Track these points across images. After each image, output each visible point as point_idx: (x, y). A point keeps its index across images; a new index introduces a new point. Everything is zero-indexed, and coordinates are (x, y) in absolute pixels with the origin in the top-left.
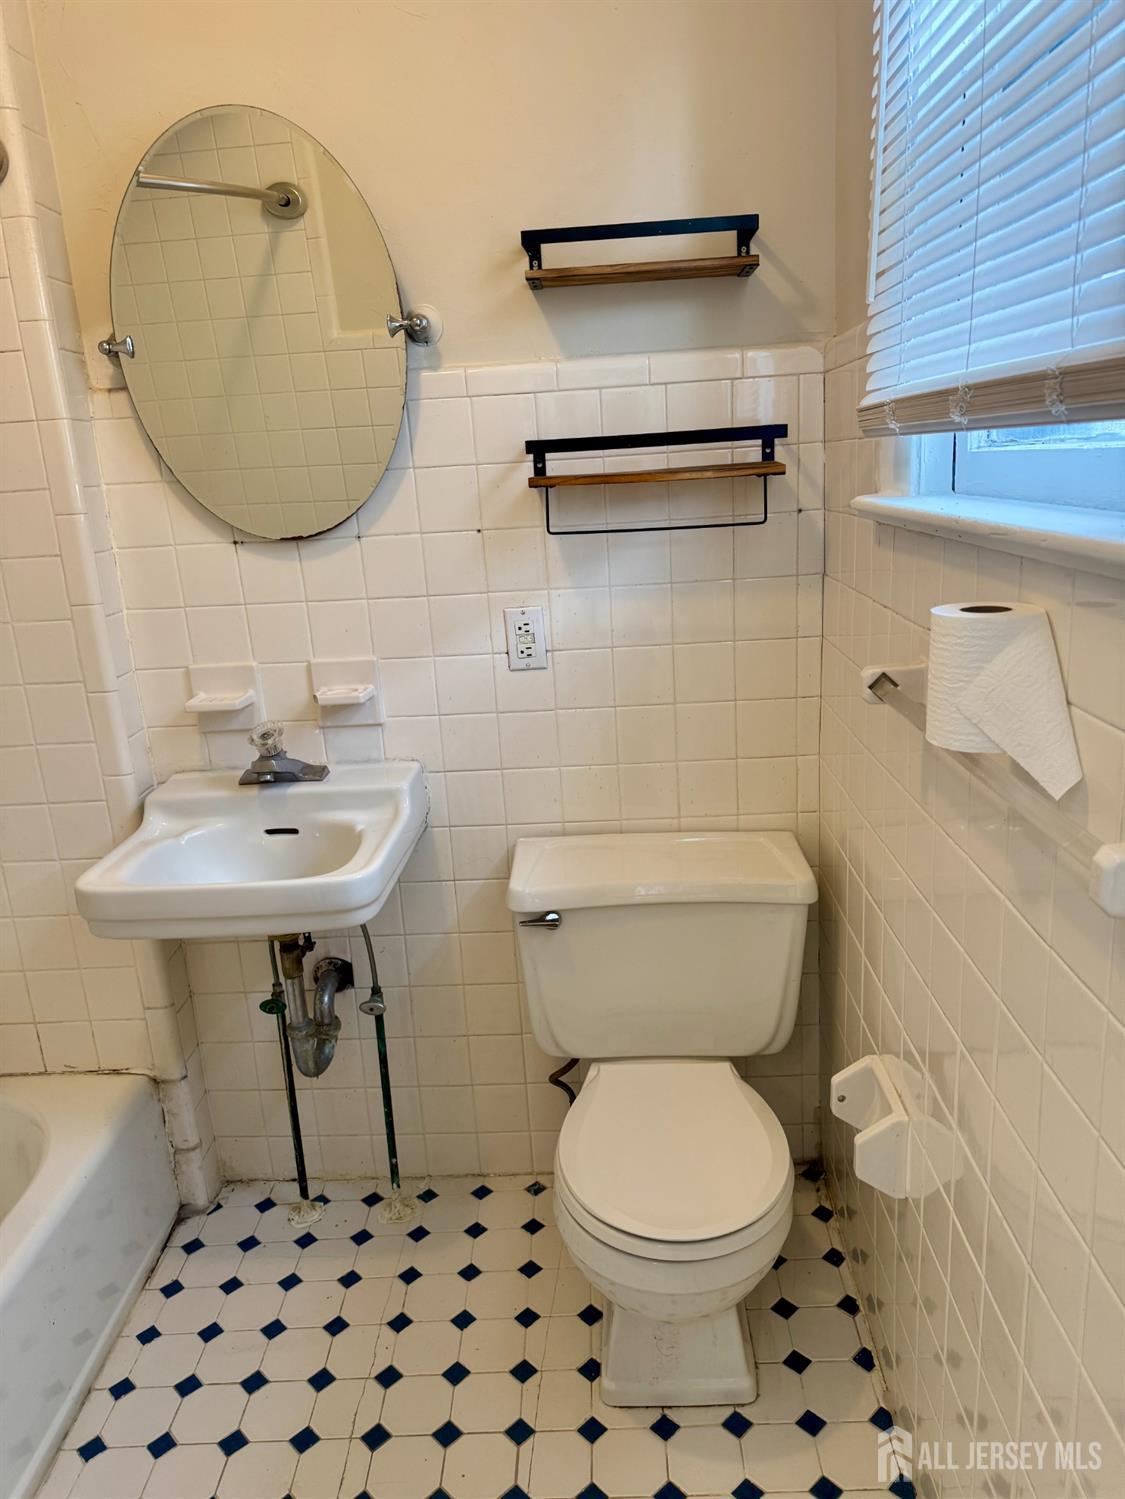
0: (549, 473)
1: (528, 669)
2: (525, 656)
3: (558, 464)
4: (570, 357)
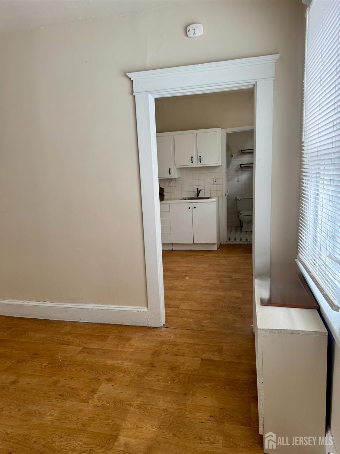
2: (238, 181)
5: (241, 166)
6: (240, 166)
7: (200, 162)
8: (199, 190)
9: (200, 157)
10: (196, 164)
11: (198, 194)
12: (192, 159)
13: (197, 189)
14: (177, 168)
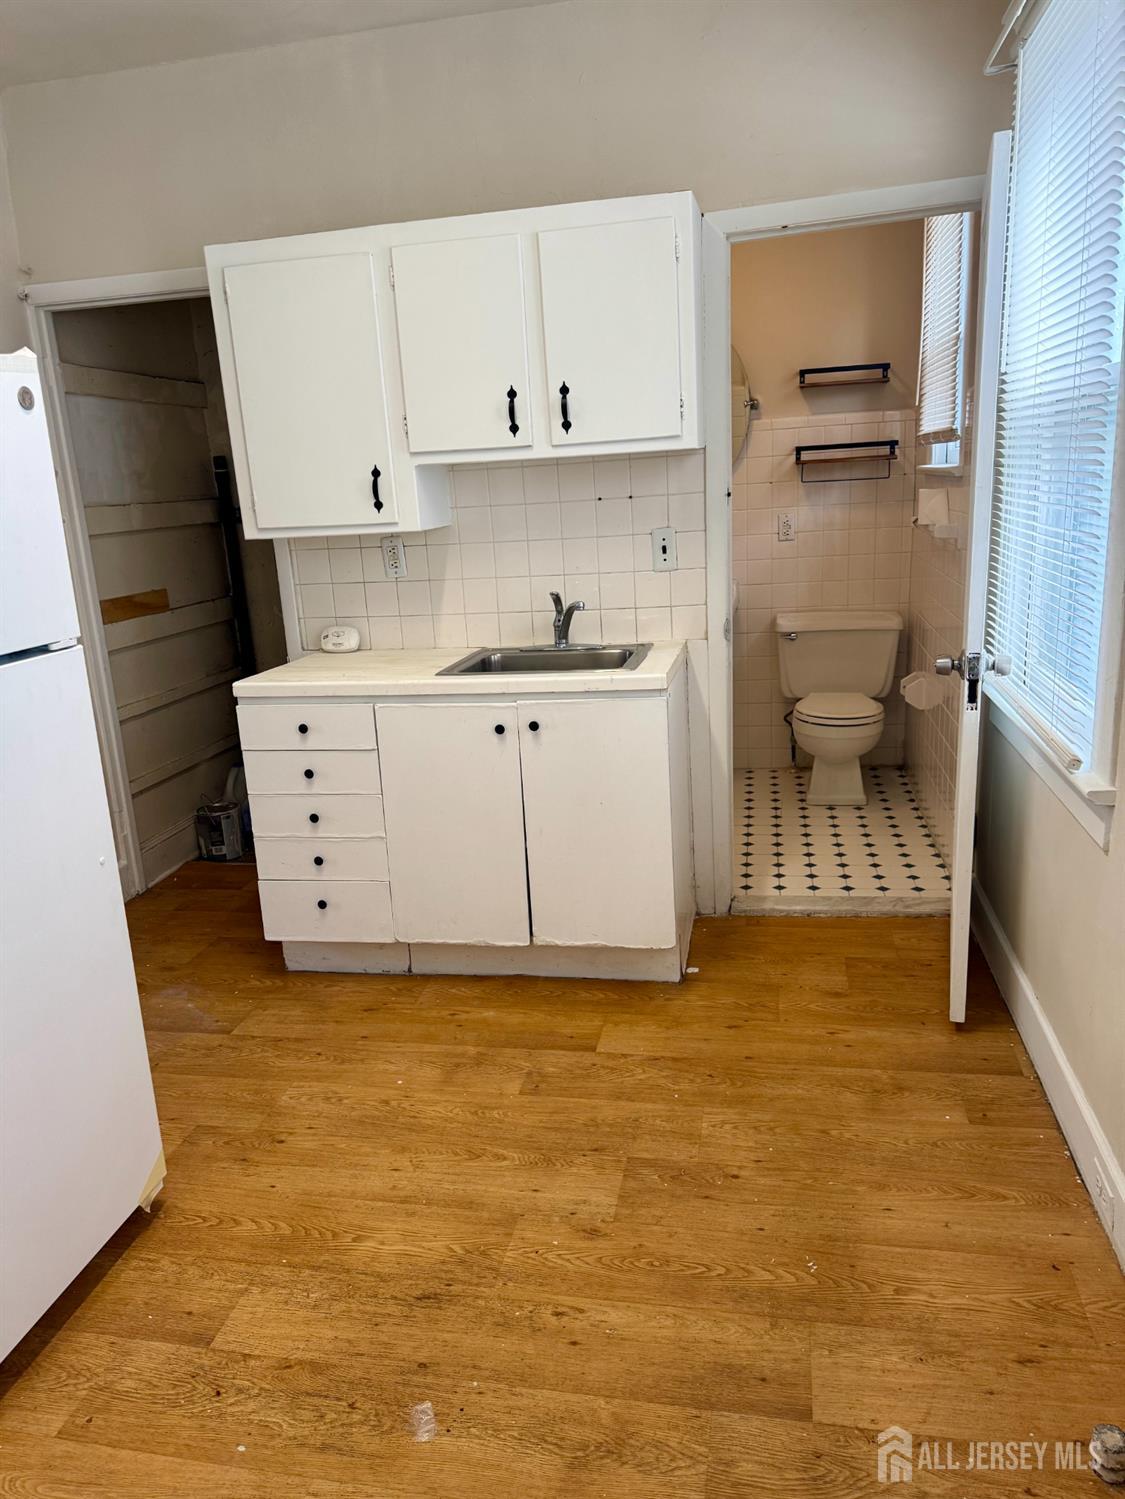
0: (802, 459)
1: (787, 540)
2: (785, 536)
3: (805, 456)
4: (814, 414)
5: (798, 459)
6: (793, 458)
7: (567, 425)
8: (565, 606)
9: (564, 390)
10: (541, 439)
11: (562, 629)
12: (512, 403)
13: (557, 600)
14: (421, 468)
